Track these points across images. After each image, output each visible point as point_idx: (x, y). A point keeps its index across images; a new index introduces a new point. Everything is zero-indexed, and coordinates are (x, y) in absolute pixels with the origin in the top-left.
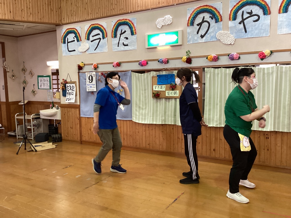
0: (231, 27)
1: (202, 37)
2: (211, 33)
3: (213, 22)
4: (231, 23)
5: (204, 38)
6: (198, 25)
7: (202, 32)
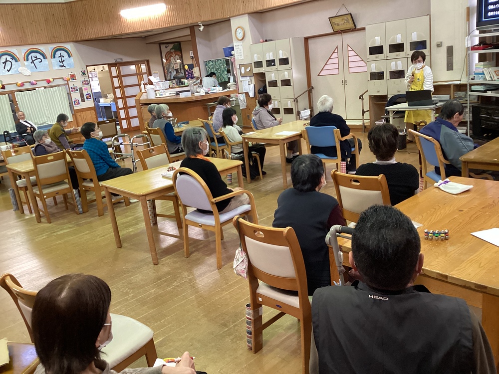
0: (27, 65)
1: (8, 71)
2: (14, 68)
3: (13, 62)
4: (26, 63)
5: (10, 71)
6: (3, 63)
7: (8, 67)
